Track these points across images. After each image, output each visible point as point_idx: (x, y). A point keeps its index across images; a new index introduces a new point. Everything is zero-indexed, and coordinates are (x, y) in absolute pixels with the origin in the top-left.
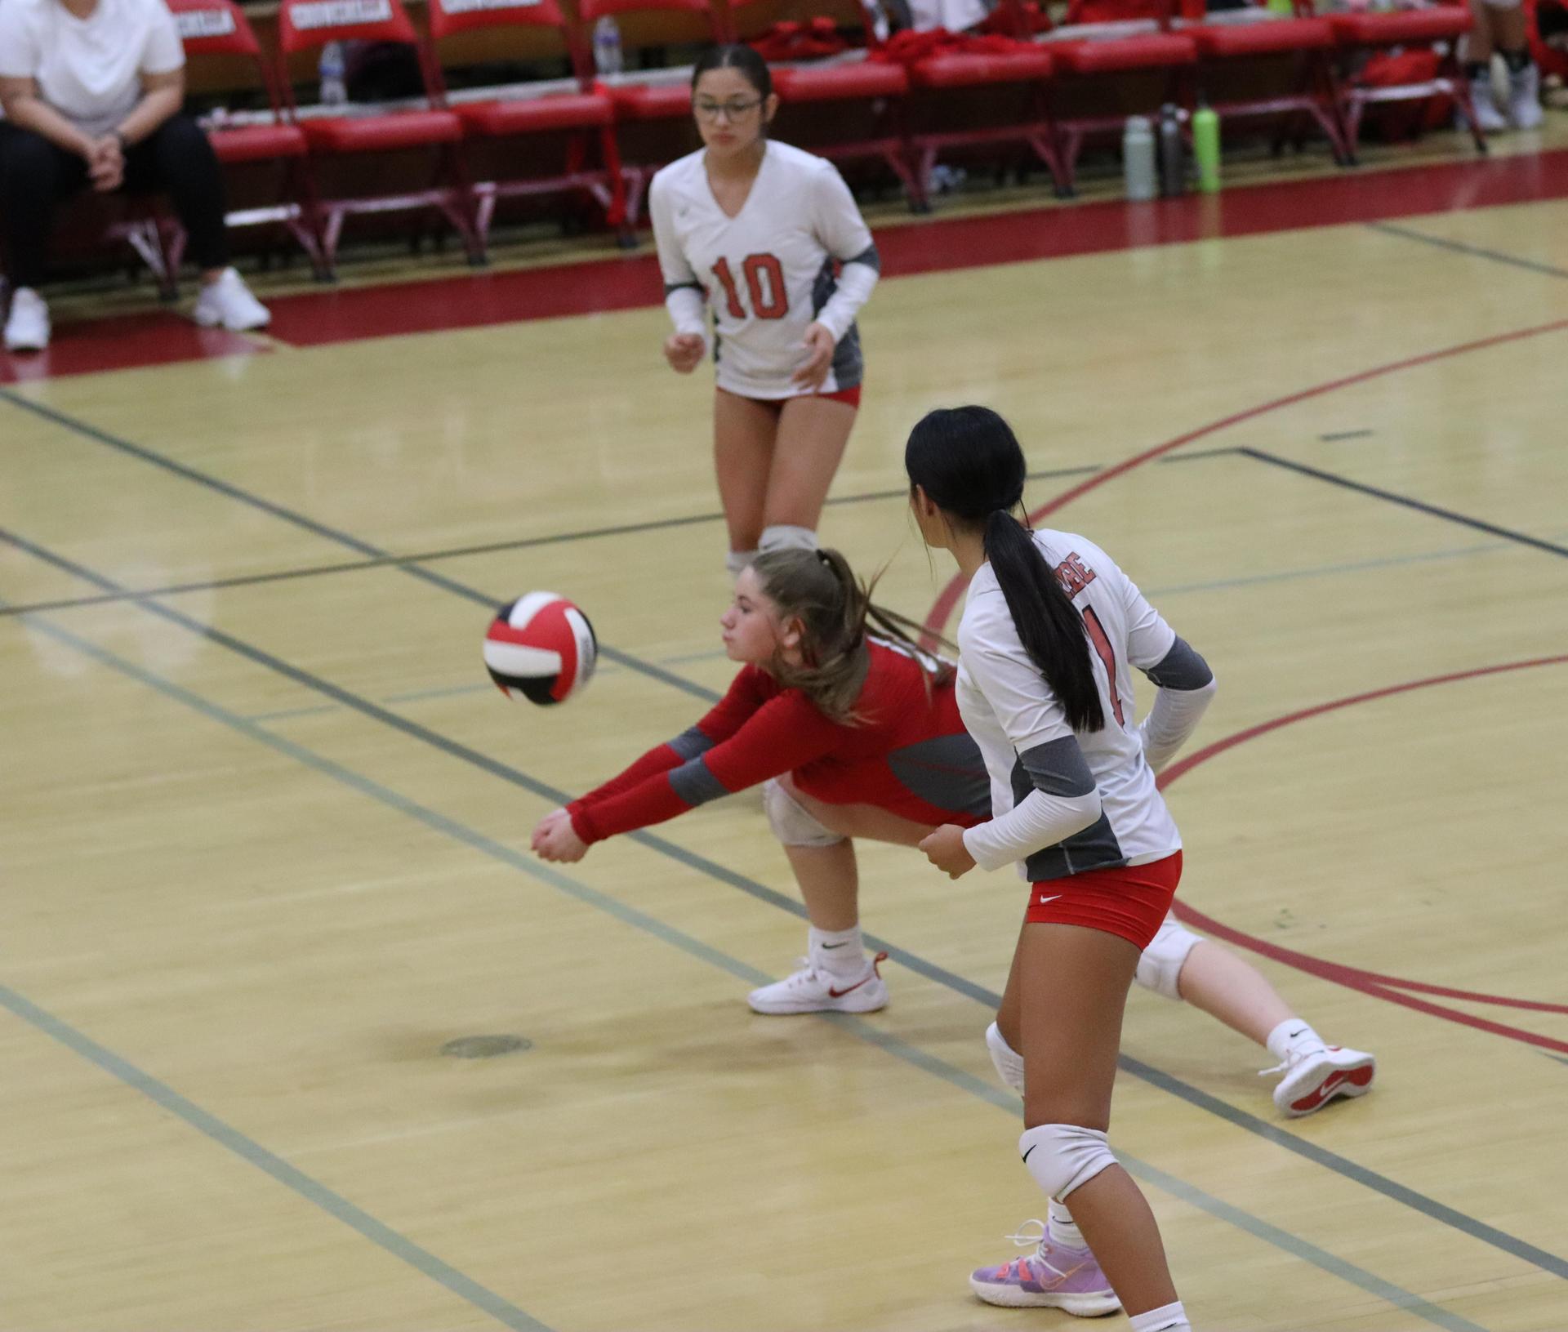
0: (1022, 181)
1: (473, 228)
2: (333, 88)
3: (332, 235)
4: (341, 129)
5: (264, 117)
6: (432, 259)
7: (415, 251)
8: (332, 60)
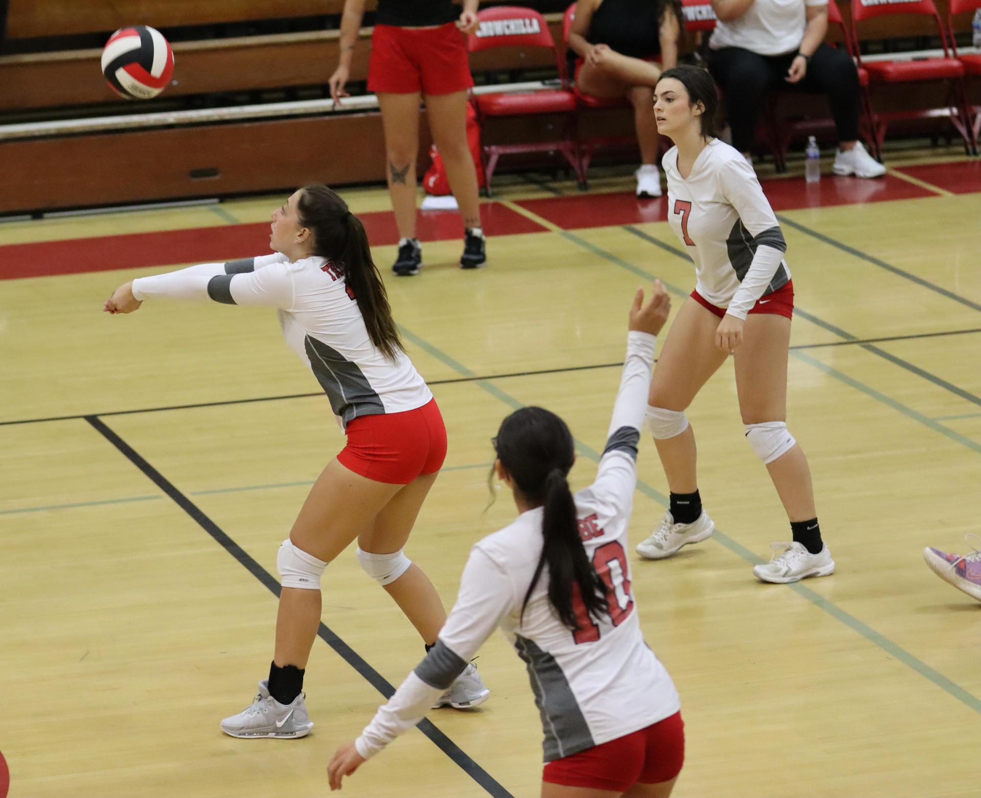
3: (977, 127)
5: (939, 53)
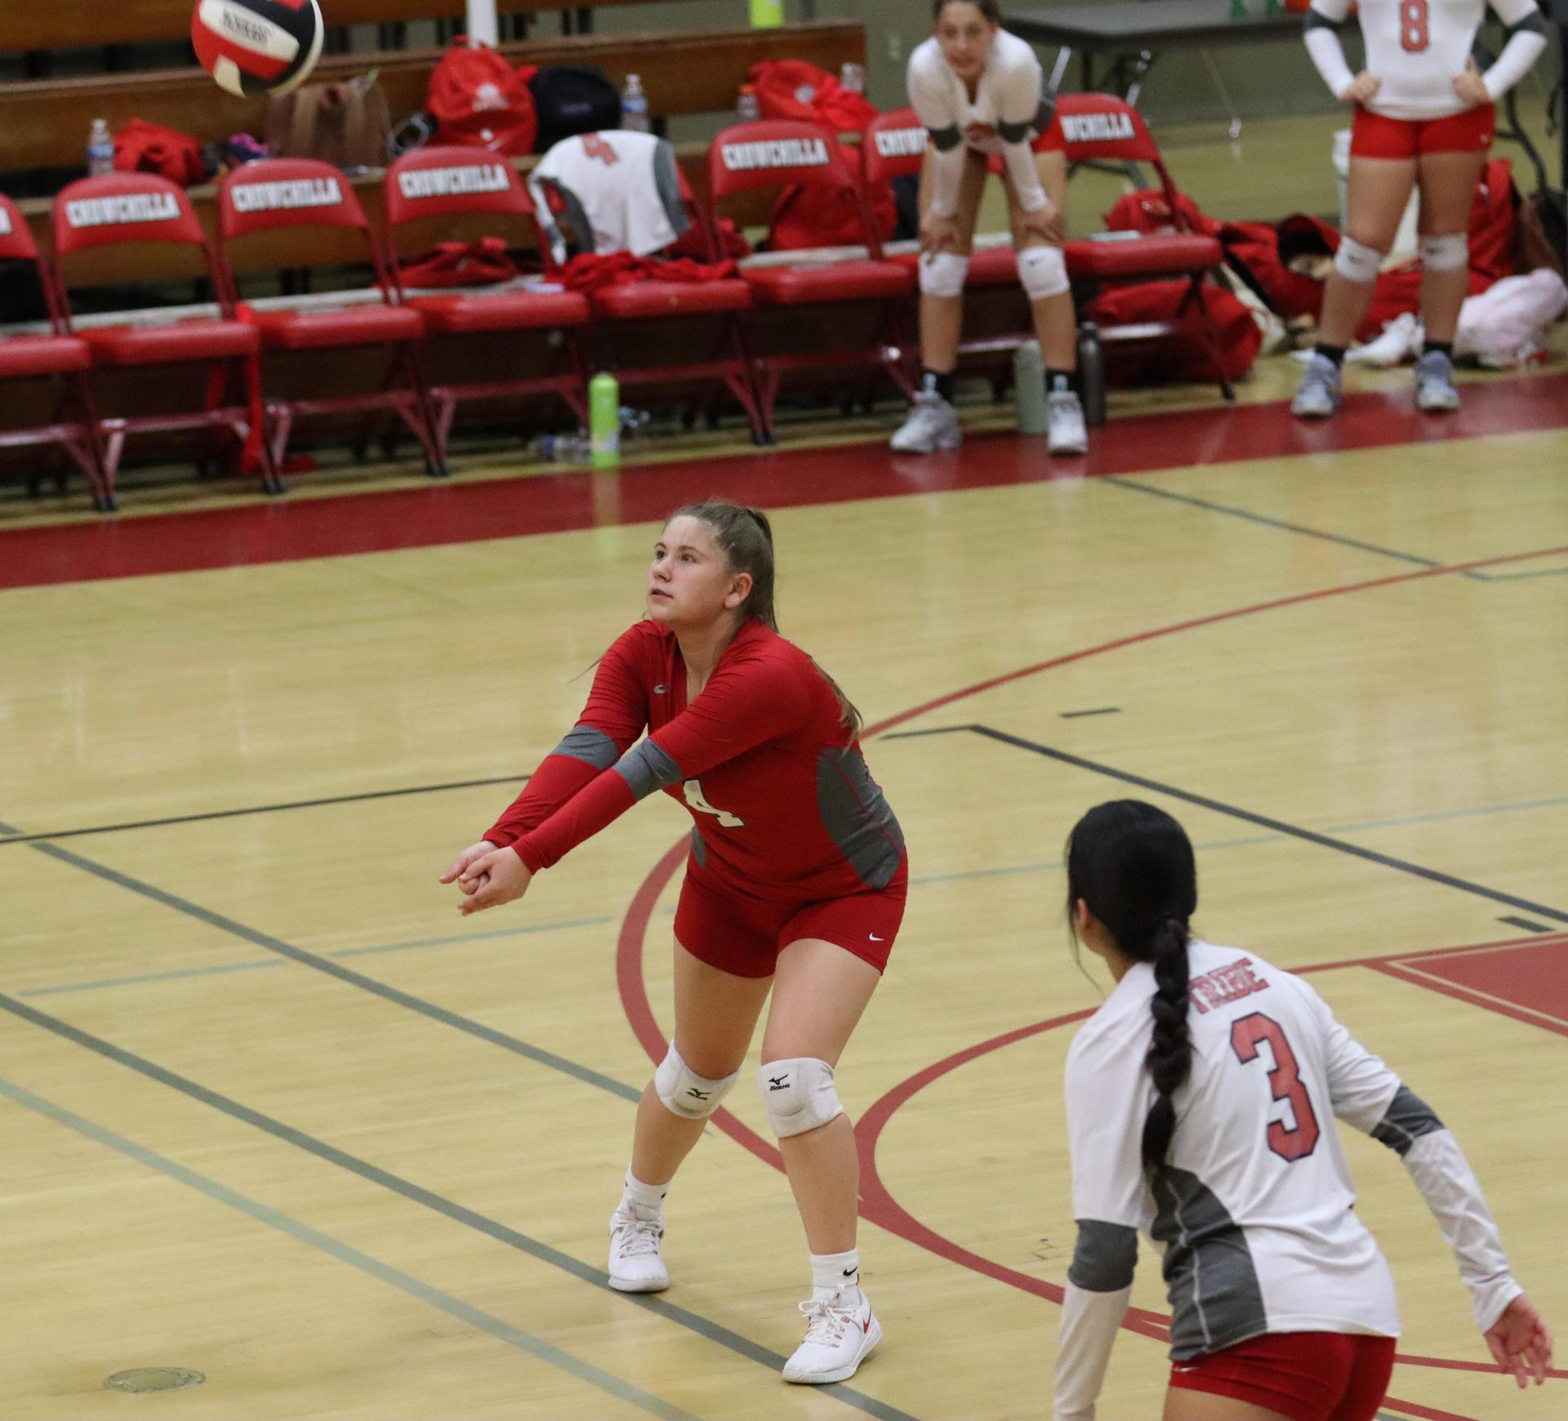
0: (713, 425)
1: (101, 469)
6: (52, 503)
7: (34, 494)
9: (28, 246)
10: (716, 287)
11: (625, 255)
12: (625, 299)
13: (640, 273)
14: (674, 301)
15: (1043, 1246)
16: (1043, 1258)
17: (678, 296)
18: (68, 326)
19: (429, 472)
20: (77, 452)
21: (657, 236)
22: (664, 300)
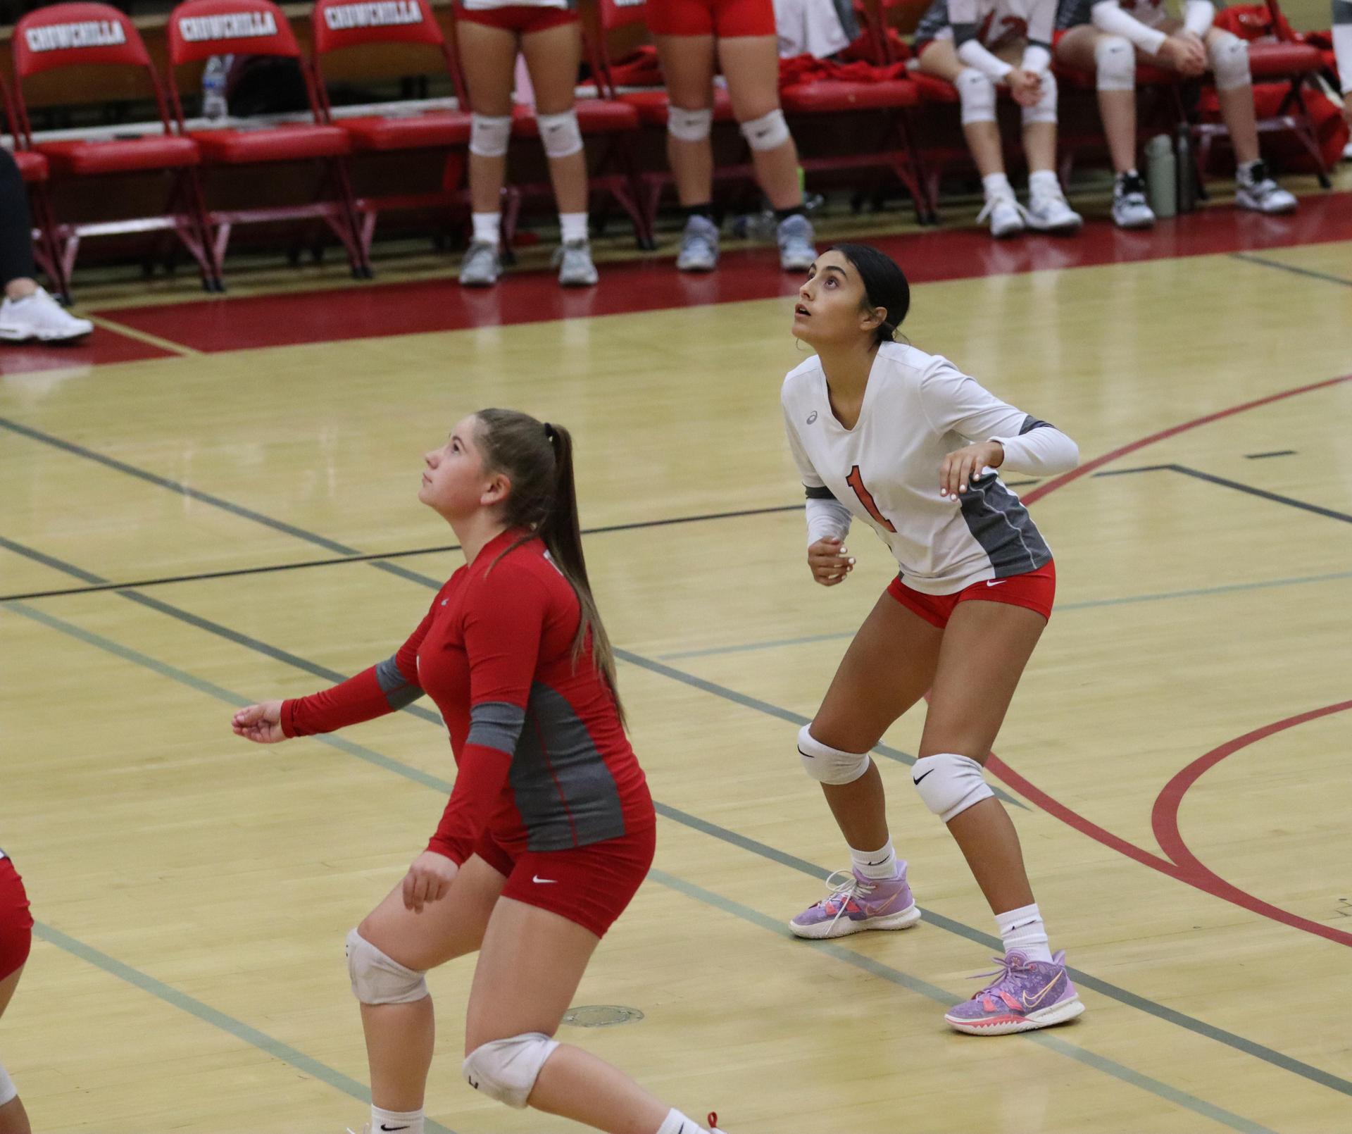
0: (878, 208)
1: (357, 241)
2: (213, 100)
3: (220, 247)
4: (231, 141)
5: (156, 128)
6: (311, 271)
7: (294, 263)
8: (215, 72)
9: (292, 47)
10: (887, 86)
11: (808, 58)
12: (808, 97)
13: (822, 74)
14: (852, 99)
15: (1342, 904)
16: (1346, 915)
17: (857, 95)
18: (327, 116)
19: (640, 246)
20: (336, 226)
21: (833, 42)
22: (843, 99)
